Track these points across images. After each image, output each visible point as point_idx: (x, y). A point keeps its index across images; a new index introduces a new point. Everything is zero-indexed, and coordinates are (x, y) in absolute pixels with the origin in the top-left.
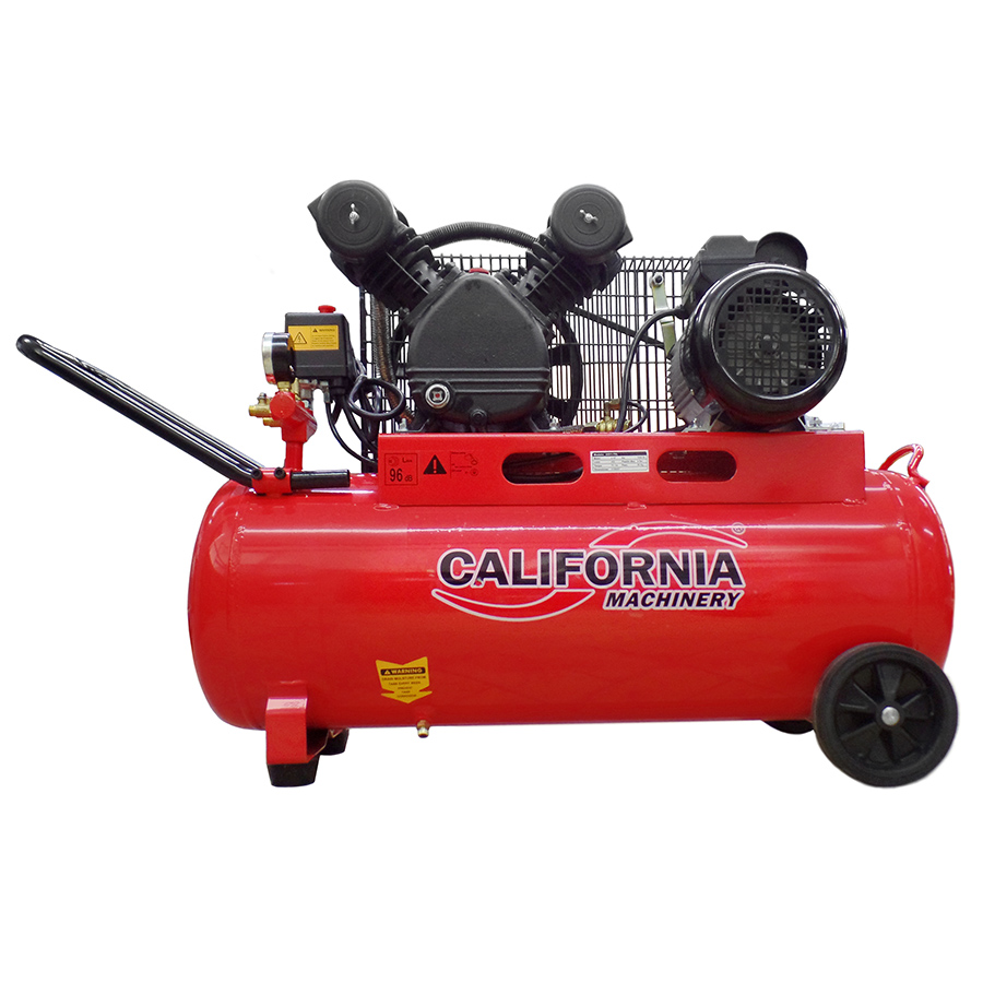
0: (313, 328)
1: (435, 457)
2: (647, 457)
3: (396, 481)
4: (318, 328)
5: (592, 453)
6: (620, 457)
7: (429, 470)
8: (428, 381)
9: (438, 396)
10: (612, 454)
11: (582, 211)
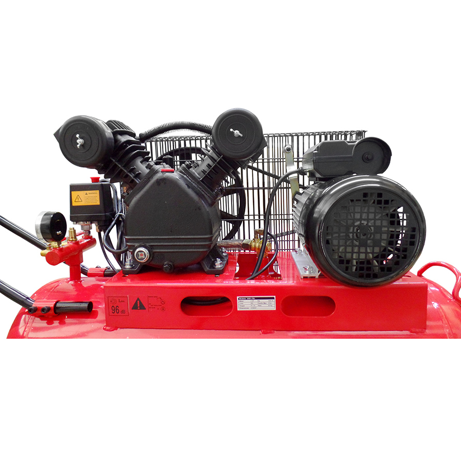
0: (85, 192)
1: (138, 299)
2: (274, 300)
3: (116, 314)
4: (88, 192)
5: (238, 297)
6: (257, 300)
7: (135, 307)
8: (136, 245)
9: (142, 255)
10: (251, 299)
11: (231, 130)
